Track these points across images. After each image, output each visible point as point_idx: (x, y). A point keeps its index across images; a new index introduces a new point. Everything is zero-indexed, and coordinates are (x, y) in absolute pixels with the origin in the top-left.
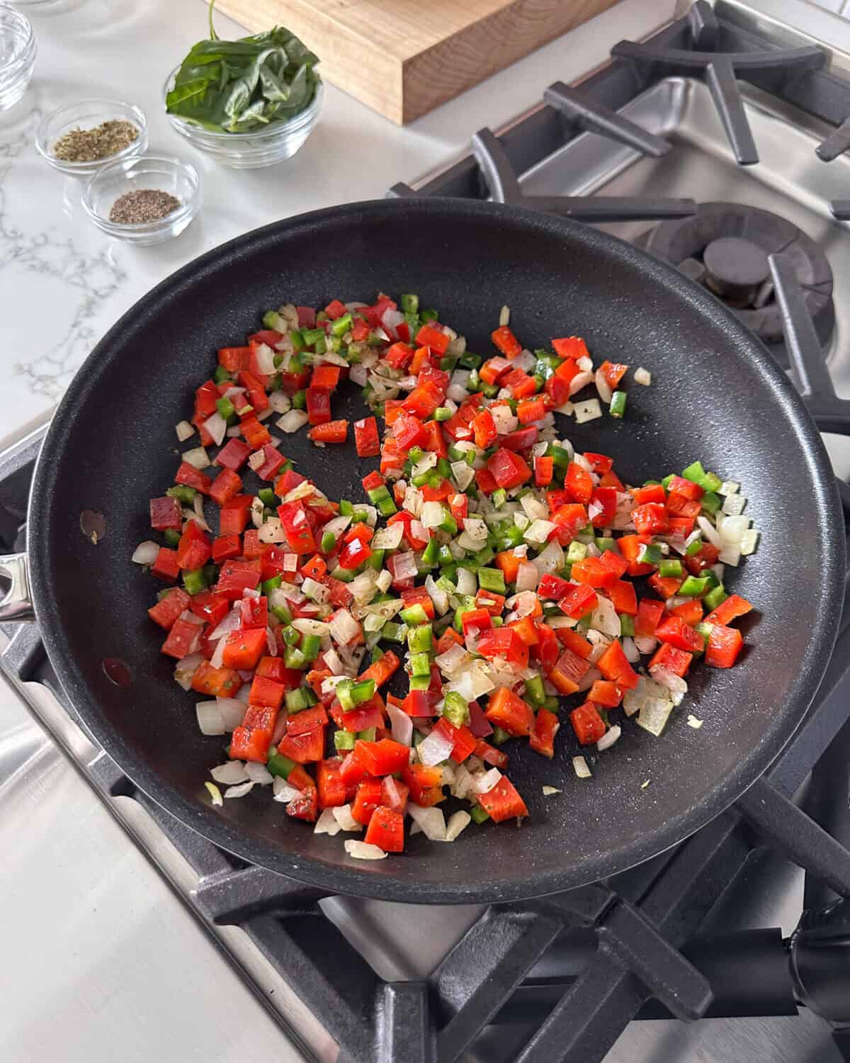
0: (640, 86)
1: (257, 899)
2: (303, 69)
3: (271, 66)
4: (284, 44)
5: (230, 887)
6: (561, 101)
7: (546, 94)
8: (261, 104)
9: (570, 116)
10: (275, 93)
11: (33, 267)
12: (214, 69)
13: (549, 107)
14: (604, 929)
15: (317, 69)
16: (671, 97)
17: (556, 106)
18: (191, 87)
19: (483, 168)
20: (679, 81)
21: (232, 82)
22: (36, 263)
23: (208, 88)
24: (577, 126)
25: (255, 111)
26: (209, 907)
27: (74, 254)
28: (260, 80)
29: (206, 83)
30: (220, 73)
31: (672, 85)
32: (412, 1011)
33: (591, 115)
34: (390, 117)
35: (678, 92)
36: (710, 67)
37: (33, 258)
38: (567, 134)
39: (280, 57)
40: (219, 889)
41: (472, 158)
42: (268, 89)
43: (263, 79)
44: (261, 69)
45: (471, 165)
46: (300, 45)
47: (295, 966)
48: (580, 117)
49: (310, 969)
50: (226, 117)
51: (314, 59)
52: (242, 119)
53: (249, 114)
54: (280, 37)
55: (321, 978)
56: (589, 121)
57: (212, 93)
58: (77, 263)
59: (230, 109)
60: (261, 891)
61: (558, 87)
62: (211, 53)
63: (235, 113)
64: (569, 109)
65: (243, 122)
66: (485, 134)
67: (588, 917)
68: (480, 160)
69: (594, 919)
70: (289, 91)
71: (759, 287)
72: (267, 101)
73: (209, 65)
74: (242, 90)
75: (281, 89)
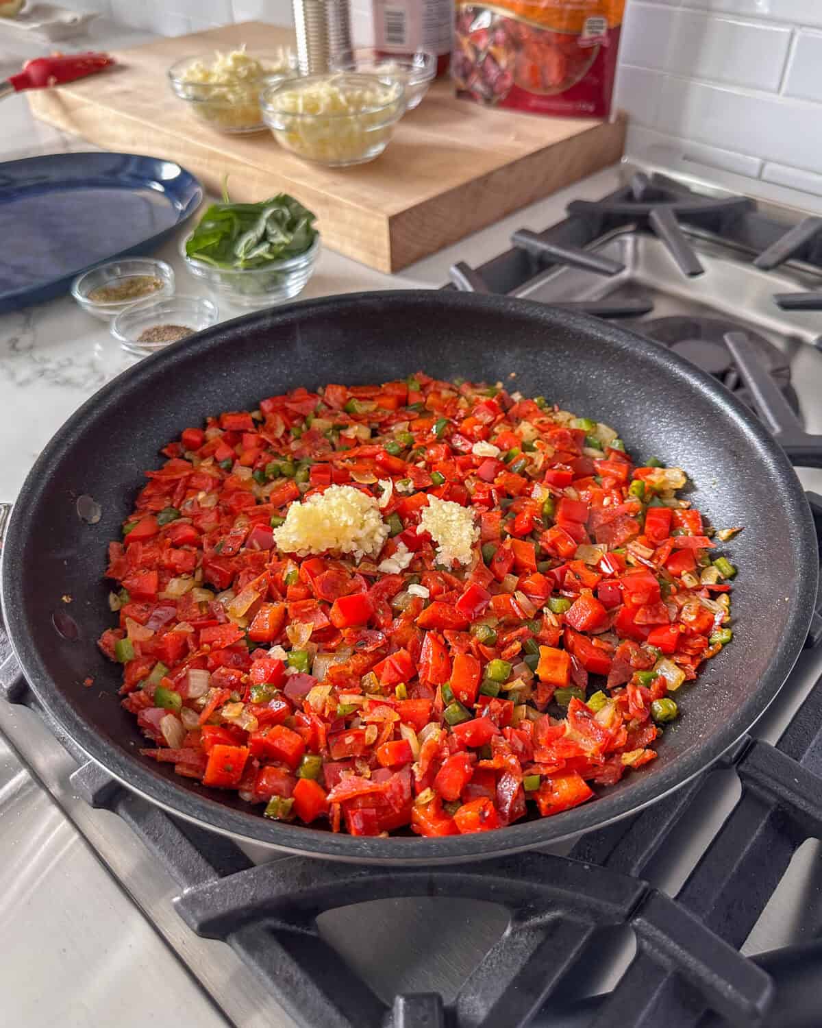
1: (248, 901)
2: (304, 222)
3: (275, 219)
4: (288, 206)
5: (217, 890)
6: (525, 243)
7: (513, 240)
8: (266, 246)
9: (535, 253)
10: (280, 238)
11: (57, 383)
12: (227, 224)
13: (517, 249)
14: (638, 920)
15: (315, 225)
16: (622, 251)
17: (522, 246)
18: (207, 237)
20: (629, 240)
21: (241, 233)
22: (58, 379)
23: (222, 240)
25: (262, 250)
26: (193, 912)
27: (95, 372)
28: (266, 230)
29: (220, 236)
30: (232, 227)
32: (425, 1019)
33: (554, 250)
34: (380, 268)
35: (629, 247)
36: (654, 214)
37: (56, 377)
39: (283, 215)
40: (205, 893)
41: (451, 284)
42: (274, 236)
43: (270, 229)
44: (268, 220)
46: (300, 206)
47: (288, 981)
48: (544, 253)
49: (306, 983)
50: (236, 258)
51: (311, 216)
52: (250, 257)
53: (256, 253)
54: (283, 201)
55: (318, 993)
57: (225, 242)
58: (97, 378)
59: (240, 251)
60: (252, 894)
61: (524, 232)
62: (224, 212)
63: (245, 254)
64: (533, 247)
65: (251, 259)
66: (462, 267)
67: (619, 909)
68: (458, 284)
69: (626, 910)
70: (291, 237)
72: (272, 244)
73: (223, 221)
74: (252, 236)
75: (285, 235)
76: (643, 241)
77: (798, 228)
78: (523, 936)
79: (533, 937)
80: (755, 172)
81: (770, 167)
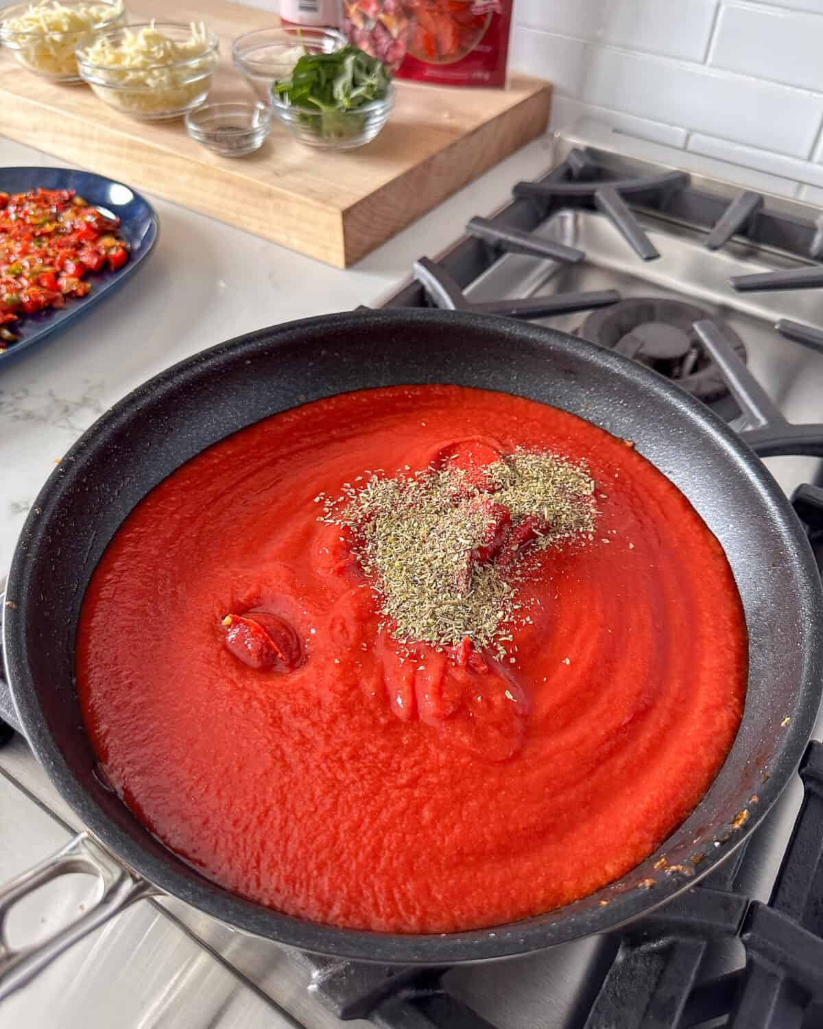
0: (542, 215)
6: (480, 231)
7: (468, 228)
9: (492, 242)
11: (17, 417)
13: (472, 237)
14: (749, 935)
16: (563, 229)
17: (478, 235)
19: (429, 289)
20: (568, 215)
22: (18, 413)
24: (499, 250)
26: (334, 999)
31: (563, 219)
33: (511, 238)
34: (333, 262)
35: (569, 223)
36: (598, 194)
38: (492, 257)
41: (417, 282)
45: (417, 288)
48: (500, 241)
56: (509, 243)
61: (477, 220)
64: (490, 236)
66: (424, 261)
67: (728, 926)
68: (424, 282)
69: (735, 927)
71: (682, 359)
76: (582, 216)
77: (735, 204)
78: (639, 961)
79: (650, 961)
80: (680, 144)
81: (695, 138)
